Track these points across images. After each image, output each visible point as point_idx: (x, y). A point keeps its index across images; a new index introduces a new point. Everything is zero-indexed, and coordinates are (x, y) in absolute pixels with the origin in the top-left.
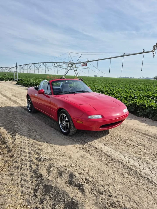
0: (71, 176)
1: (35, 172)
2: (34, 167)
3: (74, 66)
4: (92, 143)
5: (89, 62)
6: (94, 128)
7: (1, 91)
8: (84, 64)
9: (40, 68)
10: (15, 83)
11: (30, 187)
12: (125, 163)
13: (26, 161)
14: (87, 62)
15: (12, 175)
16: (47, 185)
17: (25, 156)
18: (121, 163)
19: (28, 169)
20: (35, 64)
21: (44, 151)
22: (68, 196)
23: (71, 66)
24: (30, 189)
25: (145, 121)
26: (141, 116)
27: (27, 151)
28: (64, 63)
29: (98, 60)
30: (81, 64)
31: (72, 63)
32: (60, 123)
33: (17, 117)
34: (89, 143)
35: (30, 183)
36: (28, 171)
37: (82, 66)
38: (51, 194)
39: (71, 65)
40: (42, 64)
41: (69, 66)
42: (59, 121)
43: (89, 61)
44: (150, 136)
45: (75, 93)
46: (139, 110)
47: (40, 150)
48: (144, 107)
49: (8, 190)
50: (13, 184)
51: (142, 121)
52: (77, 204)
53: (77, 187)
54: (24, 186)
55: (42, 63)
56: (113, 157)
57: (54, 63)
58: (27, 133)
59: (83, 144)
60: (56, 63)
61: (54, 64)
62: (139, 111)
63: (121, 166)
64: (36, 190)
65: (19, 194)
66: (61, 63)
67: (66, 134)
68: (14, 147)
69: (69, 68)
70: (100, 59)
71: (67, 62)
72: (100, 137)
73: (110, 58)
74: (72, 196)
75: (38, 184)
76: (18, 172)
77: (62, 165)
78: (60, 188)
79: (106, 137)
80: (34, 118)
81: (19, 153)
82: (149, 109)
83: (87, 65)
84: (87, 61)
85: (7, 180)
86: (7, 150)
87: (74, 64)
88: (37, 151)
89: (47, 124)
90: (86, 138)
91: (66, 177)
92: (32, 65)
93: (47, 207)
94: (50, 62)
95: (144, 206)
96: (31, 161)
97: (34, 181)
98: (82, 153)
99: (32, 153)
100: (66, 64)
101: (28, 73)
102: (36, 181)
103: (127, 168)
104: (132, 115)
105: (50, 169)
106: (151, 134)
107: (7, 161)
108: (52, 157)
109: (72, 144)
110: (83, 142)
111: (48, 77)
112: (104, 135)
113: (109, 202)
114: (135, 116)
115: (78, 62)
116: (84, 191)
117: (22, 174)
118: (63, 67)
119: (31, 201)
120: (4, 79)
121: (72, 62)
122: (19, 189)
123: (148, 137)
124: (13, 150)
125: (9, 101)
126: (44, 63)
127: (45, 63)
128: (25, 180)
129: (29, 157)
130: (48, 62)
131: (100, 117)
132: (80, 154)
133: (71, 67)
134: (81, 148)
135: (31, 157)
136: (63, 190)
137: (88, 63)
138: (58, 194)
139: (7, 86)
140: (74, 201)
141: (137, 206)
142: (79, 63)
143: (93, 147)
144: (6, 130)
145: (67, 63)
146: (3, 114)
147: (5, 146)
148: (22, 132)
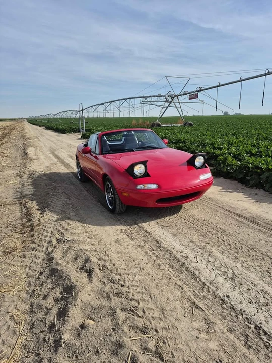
0: (87, 260)
1: (49, 254)
2: (50, 249)
3: (175, 100)
4: (144, 225)
5: (201, 91)
6: (151, 203)
7: (55, 150)
8: (194, 96)
9: (121, 109)
10: (80, 136)
11: (37, 270)
12: (174, 252)
13: (45, 242)
14: (199, 91)
15: (24, 256)
16: (54, 269)
17: (46, 237)
18: (168, 252)
19: (43, 251)
20: (113, 102)
21: (71, 231)
22: (69, 280)
23: (170, 100)
24: (37, 272)
25: (256, 194)
26: (252, 187)
27: (50, 230)
28: (160, 96)
29: (217, 86)
30: (187, 96)
31: (173, 95)
32: (106, 195)
33: (59, 188)
34: (140, 225)
35: (39, 266)
36: (43, 254)
37: (190, 99)
38: (53, 278)
39: (171, 98)
40: (124, 101)
41: (166, 101)
42: (106, 193)
43: (202, 88)
44: (245, 218)
45: (133, 151)
46: (251, 176)
47: (67, 230)
48: (259, 171)
49: (14, 271)
50: (21, 266)
51: (250, 195)
52: (75, 288)
53: (87, 272)
54: (32, 268)
55: (124, 99)
56: (164, 244)
57: (143, 97)
58: (60, 208)
59: (130, 225)
60: (145, 97)
61: (143, 99)
62: (249, 178)
63: (168, 255)
64: (41, 273)
65: (24, 276)
66: (154, 96)
67: (112, 211)
68: (38, 225)
69: (167, 104)
70: (221, 84)
71: (164, 94)
72: (162, 217)
73: (241, 80)
74: (73, 280)
75: (46, 268)
76: (32, 254)
77: (82, 248)
78: (65, 272)
79: (171, 217)
80: (82, 188)
81: (41, 233)
82: (267, 174)
83: (197, 98)
84: (198, 89)
85: (18, 261)
86: (29, 229)
87: (175, 96)
88: (62, 231)
89: (96, 198)
90: (140, 218)
91: (81, 261)
92: (109, 104)
93: (45, 289)
94: (136, 96)
95: (159, 301)
96: (50, 242)
97: (44, 264)
98: (122, 236)
99: (56, 232)
100: (162, 98)
101: (105, 117)
102: (47, 264)
103: (174, 259)
104: (240, 184)
105: (67, 251)
106: (248, 216)
107: (24, 241)
108: (76, 238)
109: (114, 225)
110: (133, 223)
111: (134, 122)
112: (170, 215)
113: (116, 291)
114: (243, 186)
115: (182, 93)
116: (91, 277)
117: (35, 256)
118: (158, 104)
119: (32, 283)
120: (66, 130)
121: (173, 93)
122: (26, 271)
123: (240, 219)
124: (36, 228)
125: (59, 165)
126: (127, 99)
127: (129, 99)
128: (35, 263)
129: (50, 237)
130: (134, 97)
131: (154, 186)
132: (116, 237)
133: (170, 102)
134: (124, 231)
135: (52, 238)
136: (67, 273)
137: (199, 94)
138: (61, 277)
139: (66, 141)
140: (73, 285)
141: (150, 300)
142: (184, 95)
143: (143, 229)
144: (37, 205)
145: (164, 96)
146: (42, 184)
147: (30, 224)
148: (55, 207)
